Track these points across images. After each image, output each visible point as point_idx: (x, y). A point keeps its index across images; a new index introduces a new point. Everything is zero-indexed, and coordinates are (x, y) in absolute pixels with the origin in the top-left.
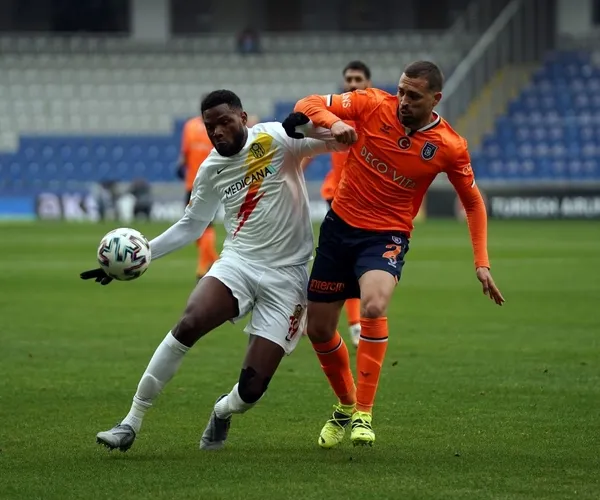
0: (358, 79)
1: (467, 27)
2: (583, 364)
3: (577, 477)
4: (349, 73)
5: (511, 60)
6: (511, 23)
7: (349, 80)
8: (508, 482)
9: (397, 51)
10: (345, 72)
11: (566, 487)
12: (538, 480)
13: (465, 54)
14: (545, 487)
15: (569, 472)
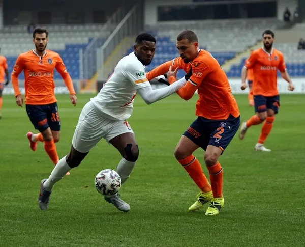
0: (269, 38)
1: (112, 22)
2: (154, 145)
3: (151, 186)
4: (265, 35)
5: (128, 34)
6: (128, 20)
7: (265, 38)
8: (126, 188)
9: (87, 31)
10: (263, 35)
11: (146, 190)
12: (137, 187)
13: (112, 32)
14: (139, 190)
15: (147, 184)
